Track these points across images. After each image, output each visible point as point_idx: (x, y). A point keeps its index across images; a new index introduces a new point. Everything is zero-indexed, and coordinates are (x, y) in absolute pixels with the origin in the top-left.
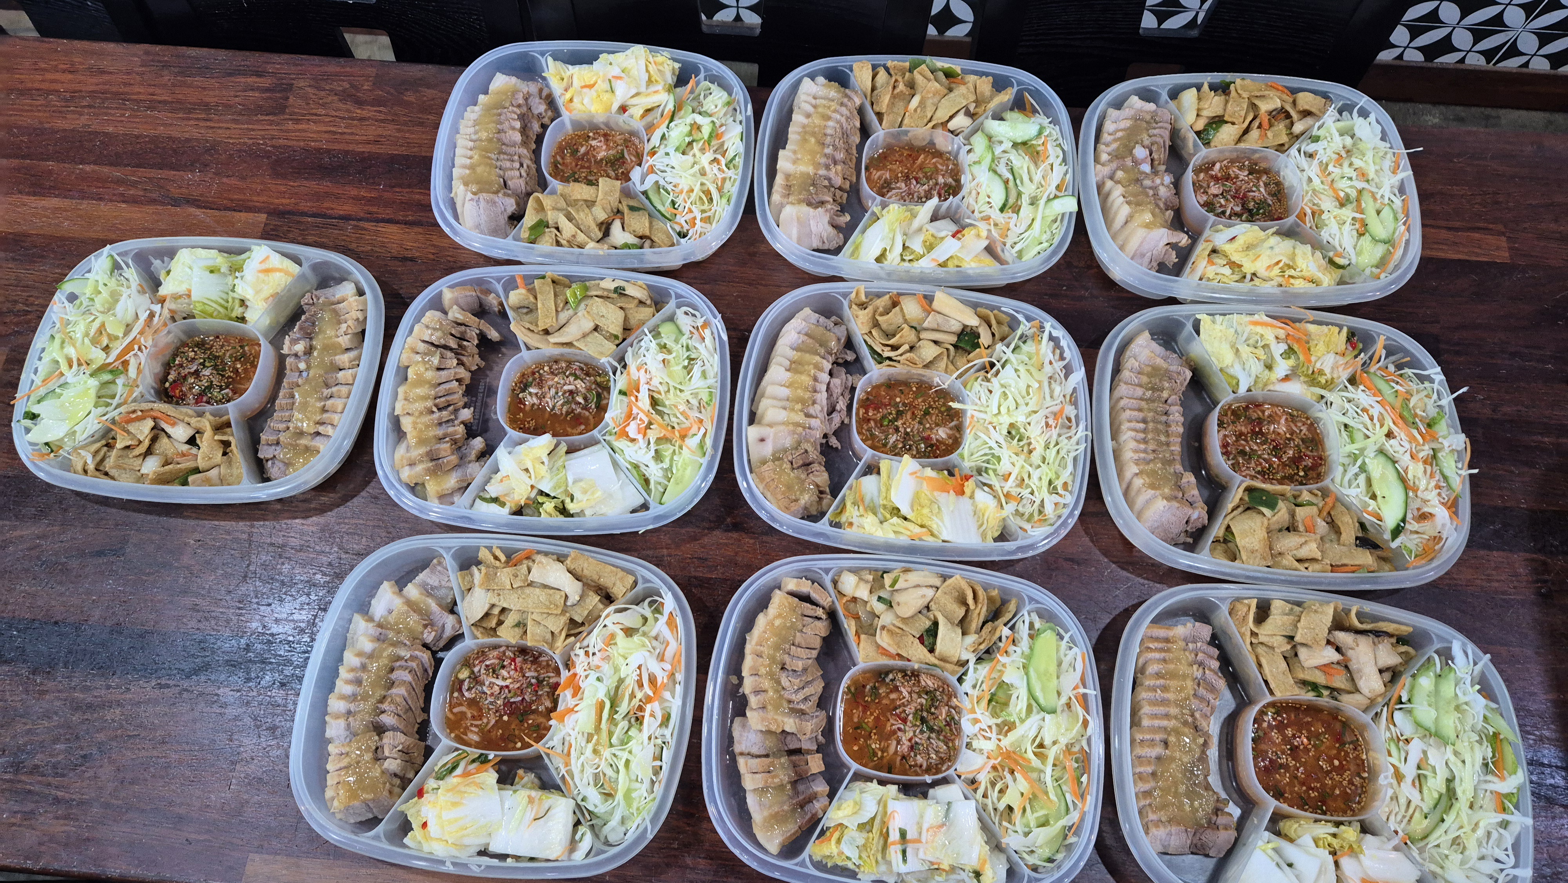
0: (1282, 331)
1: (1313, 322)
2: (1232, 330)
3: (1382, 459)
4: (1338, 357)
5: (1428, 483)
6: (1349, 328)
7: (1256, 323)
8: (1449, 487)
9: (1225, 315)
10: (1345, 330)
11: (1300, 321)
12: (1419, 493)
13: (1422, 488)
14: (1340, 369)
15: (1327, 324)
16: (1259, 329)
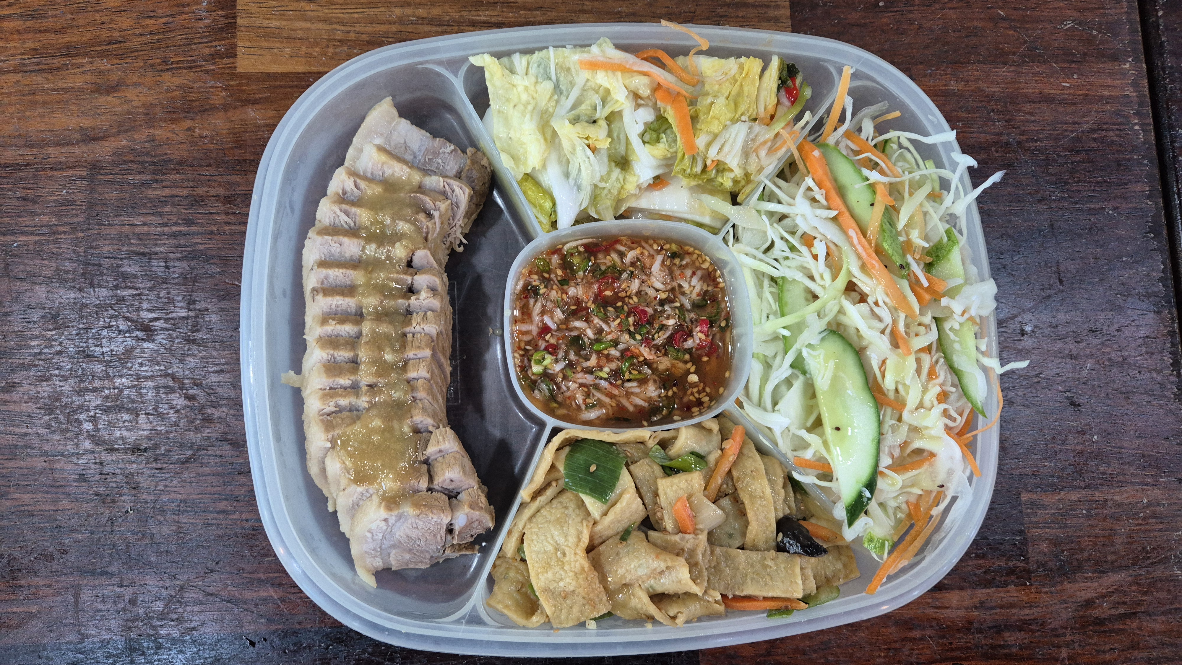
0: (645, 80)
1: (711, 52)
2: (548, 86)
3: (834, 346)
4: (757, 127)
5: (925, 390)
6: (783, 58)
7: (594, 66)
8: (965, 393)
9: (530, 52)
10: (775, 63)
11: (684, 51)
12: (905, 415)
13: (912, 400)
14: (763, 153)
15: (738, 54)
16: (602, 79)
